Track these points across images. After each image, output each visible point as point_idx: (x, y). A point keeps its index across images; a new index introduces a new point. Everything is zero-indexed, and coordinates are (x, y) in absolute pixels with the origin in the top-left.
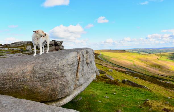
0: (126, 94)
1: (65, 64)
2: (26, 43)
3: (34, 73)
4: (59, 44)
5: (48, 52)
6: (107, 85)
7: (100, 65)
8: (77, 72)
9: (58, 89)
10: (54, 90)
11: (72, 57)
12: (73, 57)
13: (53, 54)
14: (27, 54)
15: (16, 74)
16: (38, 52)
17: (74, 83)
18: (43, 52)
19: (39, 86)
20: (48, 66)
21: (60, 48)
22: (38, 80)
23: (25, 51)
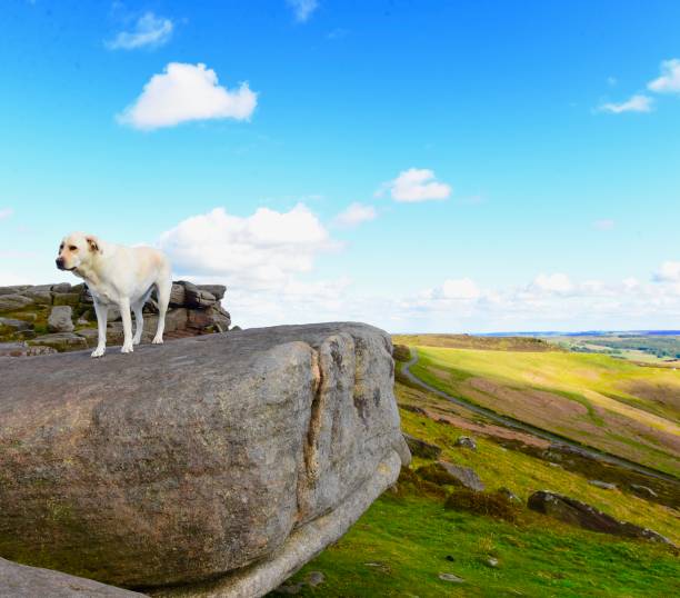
1: (250, 400)
2: (47, 294)
3: (96, 444)
4: (206, 302)
5: (159, 338)
6: (452, 514)
7: (413, 409)
8: (310, 444)
9: (217, 525)
10: (195, 530)
11: (284, 369)
12: (290, 370)
13: (188, 349)
14: (50, 345)
15: (14, 442)
17: (291, 502)
19: (121, 508)
20: (167, 411)
21: (210, 322)
22: (118, 476)
23: (40, 332)
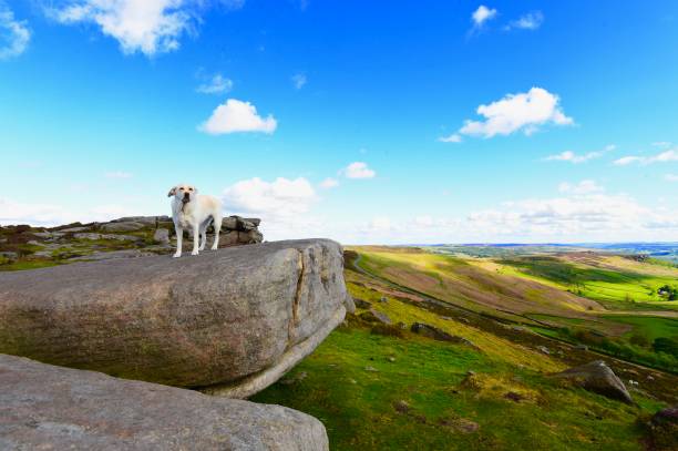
0: (421, 360)
1: (263, 281)
2: (153, 222)
3: (171, 307)
4: (249, 228)
5: (215, 246)
6: (373, 336)
7: (358, 284)
8: (296, 303)
9: (242, 350)
10: (229, 354)
11: (282, 264)
12: (286, 263)
13: (231, 253)
14: (155, 252)
15: (119, 308)
16: (187, 249)
17: (285, 335)
18: (202, 248)
19: (186, 344)
20: (212, 288)
21: (251, 239)
22: (183, 325)
23: (149, 244)
